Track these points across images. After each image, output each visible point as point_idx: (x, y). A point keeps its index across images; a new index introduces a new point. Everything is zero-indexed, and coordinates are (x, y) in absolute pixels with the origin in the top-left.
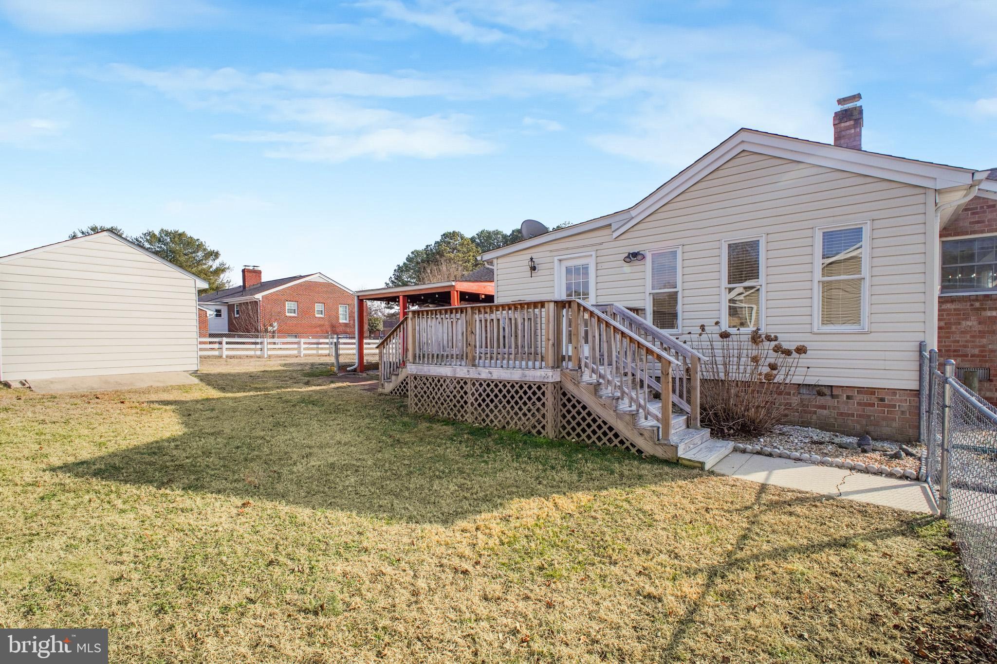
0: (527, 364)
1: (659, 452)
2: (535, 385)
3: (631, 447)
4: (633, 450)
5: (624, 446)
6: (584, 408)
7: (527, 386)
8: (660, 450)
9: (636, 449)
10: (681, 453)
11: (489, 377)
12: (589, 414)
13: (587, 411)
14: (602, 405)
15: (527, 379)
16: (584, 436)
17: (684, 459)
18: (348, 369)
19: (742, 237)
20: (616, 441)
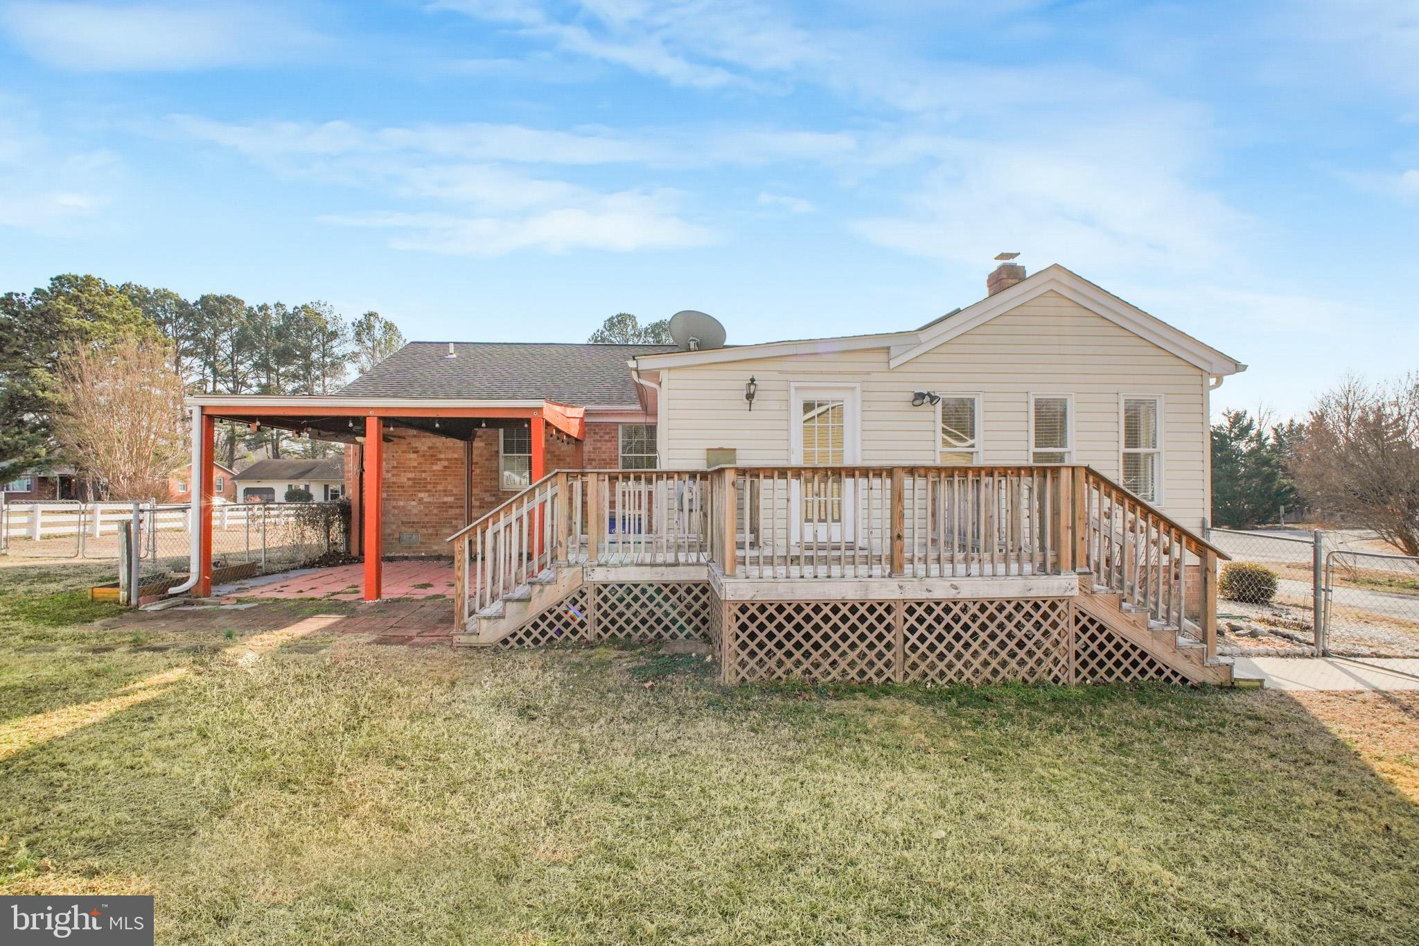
0: (1021, 568)
1: (1211, 678)
2: (1044, 602)
3: (1172, 677)
4: (1176, 680)
5: (1164, 677)
6: (1101, 629)
7: (1030, 604)
8: (1211, 674)
9: (1179, 677)
10: (1237, 674)
11: (952, 594)
12: (1110, 638)
13: (1105, 634)
14: (1129, 622)
15: (1033, 593)
16: (1101, 672)
17: (1241, 680)
18: (172, 590)
19: (1050, 392)
20: (1151, 673)
